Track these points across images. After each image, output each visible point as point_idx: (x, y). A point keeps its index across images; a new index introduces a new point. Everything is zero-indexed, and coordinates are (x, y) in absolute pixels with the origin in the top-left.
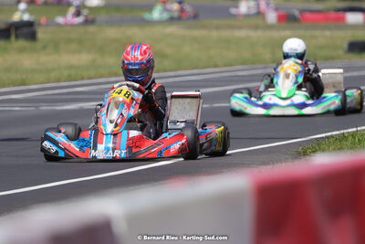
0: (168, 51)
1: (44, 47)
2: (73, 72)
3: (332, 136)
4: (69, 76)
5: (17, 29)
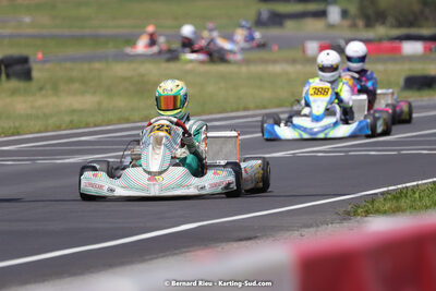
1: (41, 89)
2: (75, 118)
3: (388, 192)
4: (71, 122)
5: (6, 67)
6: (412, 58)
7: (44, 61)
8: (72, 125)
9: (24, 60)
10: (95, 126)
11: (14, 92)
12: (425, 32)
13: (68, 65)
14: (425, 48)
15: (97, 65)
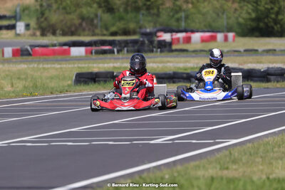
6: (78, 59)
12: (87, 39)
14: (86, 52)
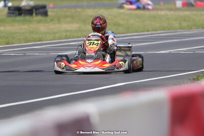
0: (121, 22)
1: (52, 20)
2: (68, 34)
4: (66, 36)
5: (36, 9)
7: (53, 8)
8: (66, 37)
9: (44, 7)
10: (78, 38)
11: (39, 22)
13: (65, 9)
15: (79, 10)
